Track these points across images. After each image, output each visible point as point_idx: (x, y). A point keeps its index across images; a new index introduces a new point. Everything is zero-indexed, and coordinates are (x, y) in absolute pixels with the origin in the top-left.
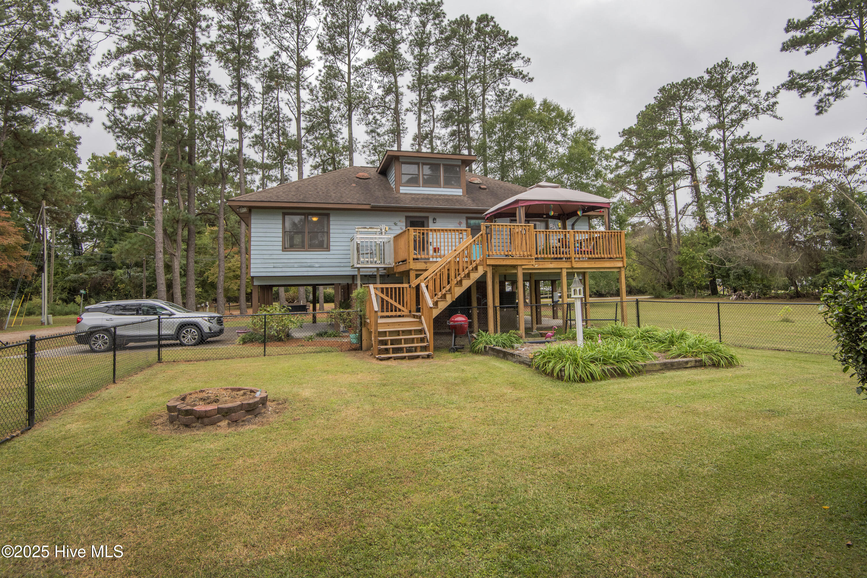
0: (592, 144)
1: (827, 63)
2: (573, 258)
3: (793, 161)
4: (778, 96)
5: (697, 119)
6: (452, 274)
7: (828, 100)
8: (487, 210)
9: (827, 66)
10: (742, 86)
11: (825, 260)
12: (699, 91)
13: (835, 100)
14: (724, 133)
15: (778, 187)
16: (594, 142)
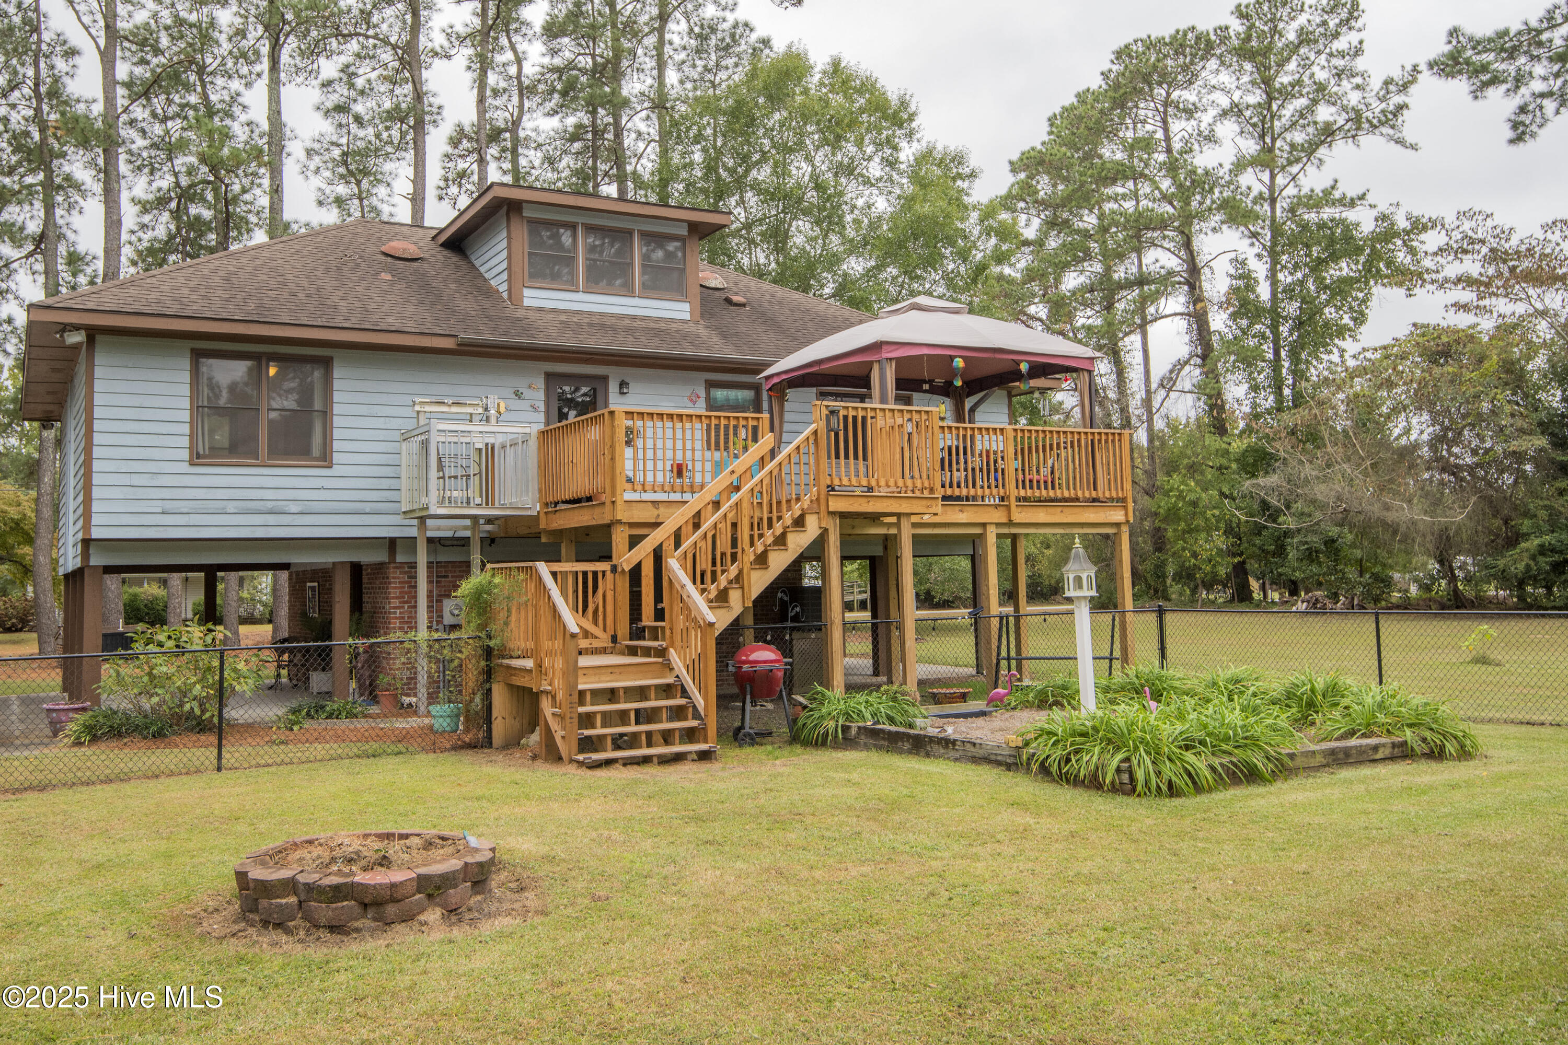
0: (960, 191)
1: (1541, 13)
2: (1013, 499)
3: (1457, 262)
4: (1413, 89)
5: (1210, 138)
6: (744, 534)
7: (1541, 108)
8: (769, 365)
9: (1542, 21)
10: (1323, 56)
11: (1527, 514)
12: (1213, 64)
13: (1557, 112)
14: (1273, 177)
15: (1414, 325)
16: (965, 185)
